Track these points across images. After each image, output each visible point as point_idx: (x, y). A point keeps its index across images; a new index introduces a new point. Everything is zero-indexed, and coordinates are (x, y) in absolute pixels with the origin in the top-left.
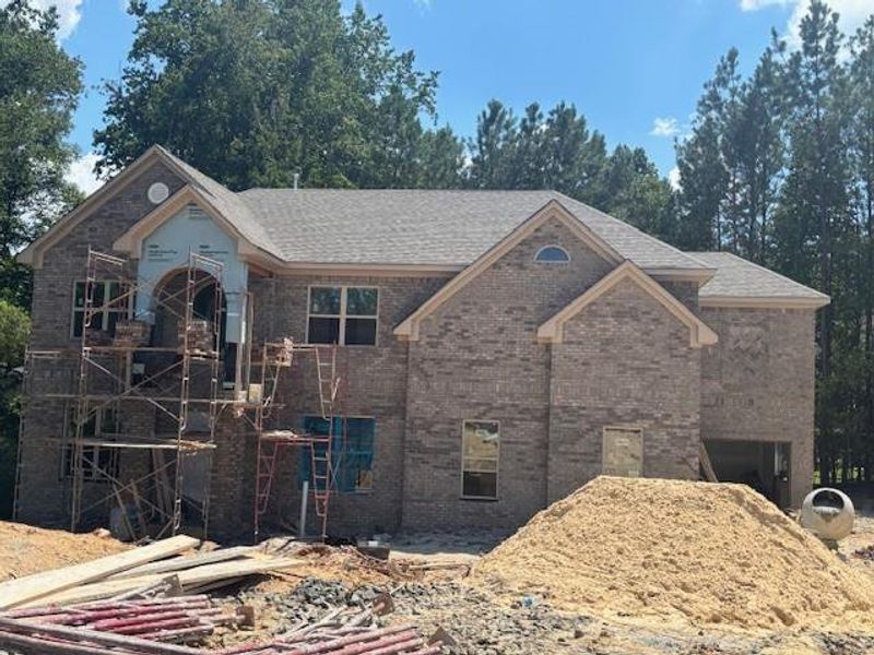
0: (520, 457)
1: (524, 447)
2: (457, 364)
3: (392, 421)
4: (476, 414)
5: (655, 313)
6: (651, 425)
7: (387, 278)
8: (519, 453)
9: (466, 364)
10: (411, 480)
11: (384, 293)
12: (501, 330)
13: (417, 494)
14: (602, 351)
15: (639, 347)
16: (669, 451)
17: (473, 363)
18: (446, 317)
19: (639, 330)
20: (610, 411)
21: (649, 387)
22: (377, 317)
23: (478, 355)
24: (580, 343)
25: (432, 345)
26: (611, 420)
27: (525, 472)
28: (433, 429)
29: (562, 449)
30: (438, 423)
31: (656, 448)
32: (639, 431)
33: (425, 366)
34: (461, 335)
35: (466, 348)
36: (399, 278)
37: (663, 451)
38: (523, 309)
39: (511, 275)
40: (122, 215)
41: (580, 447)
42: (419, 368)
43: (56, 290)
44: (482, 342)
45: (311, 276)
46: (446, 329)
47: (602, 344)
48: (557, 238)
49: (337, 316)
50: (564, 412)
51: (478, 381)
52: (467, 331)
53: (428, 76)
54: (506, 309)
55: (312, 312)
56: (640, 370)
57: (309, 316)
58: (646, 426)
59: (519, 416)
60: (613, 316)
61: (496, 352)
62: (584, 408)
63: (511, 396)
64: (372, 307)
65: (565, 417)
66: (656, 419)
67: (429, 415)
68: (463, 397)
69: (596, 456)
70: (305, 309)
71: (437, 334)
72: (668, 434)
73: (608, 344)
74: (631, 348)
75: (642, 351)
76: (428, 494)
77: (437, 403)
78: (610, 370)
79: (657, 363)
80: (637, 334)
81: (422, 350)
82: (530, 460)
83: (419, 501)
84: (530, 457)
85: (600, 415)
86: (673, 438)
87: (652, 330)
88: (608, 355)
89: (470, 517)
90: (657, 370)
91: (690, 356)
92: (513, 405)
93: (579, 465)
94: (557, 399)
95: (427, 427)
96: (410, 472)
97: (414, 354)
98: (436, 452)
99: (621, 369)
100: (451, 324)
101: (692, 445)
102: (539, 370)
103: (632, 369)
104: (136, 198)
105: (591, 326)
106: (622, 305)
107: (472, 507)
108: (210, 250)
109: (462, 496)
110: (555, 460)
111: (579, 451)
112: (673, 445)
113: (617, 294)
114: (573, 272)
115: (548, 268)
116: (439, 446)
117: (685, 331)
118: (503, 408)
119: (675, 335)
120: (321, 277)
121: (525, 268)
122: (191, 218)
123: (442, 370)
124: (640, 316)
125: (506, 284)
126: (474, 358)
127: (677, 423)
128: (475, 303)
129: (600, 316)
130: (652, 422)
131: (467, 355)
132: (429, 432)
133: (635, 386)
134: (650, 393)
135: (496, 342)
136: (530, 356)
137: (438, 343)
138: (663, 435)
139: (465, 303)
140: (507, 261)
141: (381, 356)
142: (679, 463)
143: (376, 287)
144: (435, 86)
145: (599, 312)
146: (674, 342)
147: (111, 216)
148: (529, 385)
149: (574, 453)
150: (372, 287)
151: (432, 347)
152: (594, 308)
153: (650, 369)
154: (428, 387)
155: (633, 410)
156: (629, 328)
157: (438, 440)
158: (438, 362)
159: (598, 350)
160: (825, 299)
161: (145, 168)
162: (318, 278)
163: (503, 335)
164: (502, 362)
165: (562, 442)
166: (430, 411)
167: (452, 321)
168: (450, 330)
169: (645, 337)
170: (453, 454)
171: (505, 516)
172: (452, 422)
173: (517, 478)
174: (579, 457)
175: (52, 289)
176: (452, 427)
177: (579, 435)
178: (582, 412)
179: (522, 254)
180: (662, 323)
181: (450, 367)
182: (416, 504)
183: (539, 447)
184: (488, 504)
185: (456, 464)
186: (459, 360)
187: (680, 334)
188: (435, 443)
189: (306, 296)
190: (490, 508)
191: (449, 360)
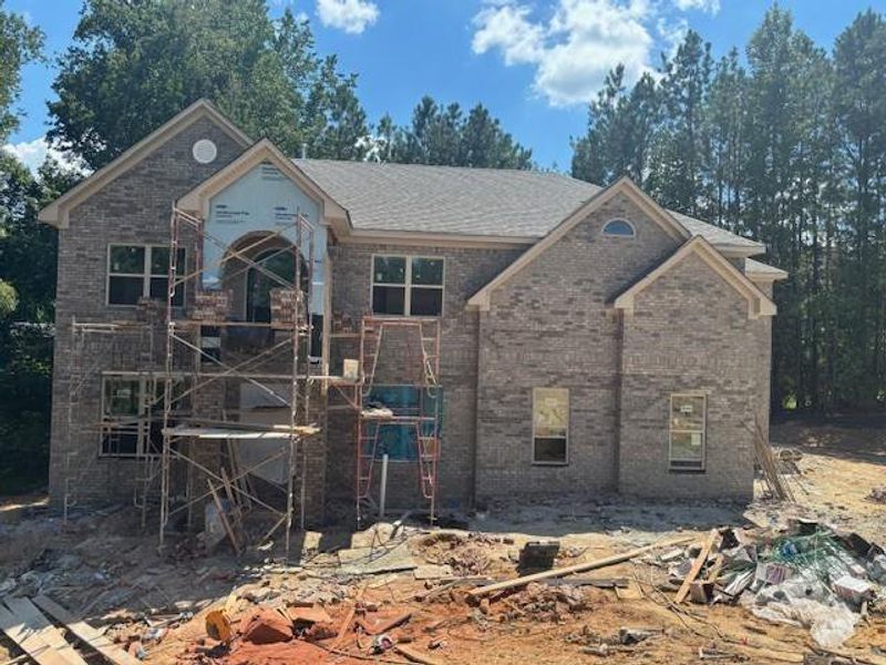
0: (590, 424)
1: (593, 414)
2: (528, 335)
3: (460, 390)
4: (547, 383)
5: (717, 286)
6: (713, 392)
7: (454, 249)
8: (588, 421)
9: (537, 335)
10: (484, 447)
11: (450, 263)
12: (571, 301)
13: (490, 462)
14: (670, 322)
15: (704, 320)
16: (728, 416)
17: (543, 334)
18: (516, 288)
19: (703, 302)
20: (678, 379)
21: (712, 356)
22: (443, 287)
23: (547, 326)
24: (650, 315)
25: (504, 316)
26: (678, 387)
27: (594, 437)
28: (503, 399)
29: (633, 417)
30: (510, 392)
31: (718, 413)
32: (702, 398)
33: (496, 337)
34: (532, 305)
35: (536, 319)
36: (465, 249)
37: (724, 416)
38: (592, 281)
39: (580, 248)
40: (162, 174)
41: (650, 414)
42: (489, 339)
43: (86, 253)
44: (553, 312)
45: (375, 245)
46: (516, 299)
47: (671, 315)
48: (623, 211)
49: (402, 286)
50: (635, 380)
51: (547, 351)
52: (537, 302)
53: (348, 77)
54: (575, 280)
55: (376, 281)
56: (704, 341)
57: (372, 284)
58: (709, 392)
59: (588, 384)
60: (680, 288)
61: (566, 323)
62: (653, 377)
63: (580, 364)
64: (438, 276)
65: (636, 384)
66: (719, 385)
67: (501, 384)
68: (535, 366)
69: (664, 422)
70: (369, 277)
71: (507, 304)
72: (729, 400)
73: (675, 316)
74: (695, 319)
75: (706, 323)
76: (501, 462)
77: (508, 372)
78: (678, 341)
79: (720, 334)
80: (702, 306)
81: (493, 321)
82: (599, 427)
83: (492, 468)
84: (598, 424)
85: (667, 383)
86: (733, 404)
87: (715, 302)
88: (676, 326)
89: (542, 484)
90: (720, 340)
91: (748, 328)
92: (582, 374)
93: (648, 431)
94: (628, 368)
95: (499, 396)
96: (482, 441)
97: (484, 325)
98: (507, 421)
99: (687, 339)
100: (521, 294)
101: (749, 410)
102: (607, 340)
103: (698, 340)
104: (179, 156)
105: (660, 297)
106: (688, 279)
107: (543, 473)
108: (288, 212)
109: (533, 462)
110: (626, 427)
111: (649, 418)
112: (733, 410)
113: (684, 268)
114: (639, 246)
115: (616, 241)
116: (511, 416)
117: (743, 303)
118: (572, 376)
119: (734, 308)
120: (385, 246)
121: (593, 241)
122: (265, 178)
123: (513, 341)
124: (705, 288)
125: (576, 257)
126: (544, 329)
127: (736, 388)
128: (545, 275)
129: (669, 288)
130: (714, 388)
131: (537, 327)
132: (502, 402)
133: (700, 356)
134: (713, 361)
135: (565, 313)
136: (598, 328)
137: (509, 314)
138: (724, 401)
139: (535, 275)
140: (576, 233)
141: (448, 327)
142: (737, 426)
143: (440, 258)
144: (354, 86)
145: (667, 285)
146: (734, 313)
147: (150, 174)
148: (597, 355)
149: (645, 420)
150: (436, 257)
151: (503, 318)
152: (662, 281)
153: (713, 340)
154: (499, 357)
155: (698, 378)
156: (694, 300)
157: (510, 409)
158: (509, 333)
159: (666, 322)
160: (783, 274)
161: (188, 124)
162: (383, 247)
163: (573, 306)
164: (571, 333)
165: (634, 410)
166: (501, 381)
167: (523, 291)
168: (521, 301)
169: (709, 308)
170: (525, 423)
171: (575, 481)
172: (523, 391)
173: (587, 444)
174: (648, 424)
175: (82, 252)
176: (524, 396)
177: (649, 402)
178: (652, 380)
179: (591, 227)
180: (724, 296)
181: (520, 338)
182: (489, 472)
183: (608, 415)
184: (560, 470)
185: (527, 432)
186: (529, 331)
187: (739, 306)
188: (507, 412)
189: (369, 265)
190: (562, 473)
191: (520, 331)
